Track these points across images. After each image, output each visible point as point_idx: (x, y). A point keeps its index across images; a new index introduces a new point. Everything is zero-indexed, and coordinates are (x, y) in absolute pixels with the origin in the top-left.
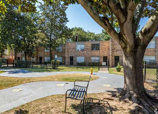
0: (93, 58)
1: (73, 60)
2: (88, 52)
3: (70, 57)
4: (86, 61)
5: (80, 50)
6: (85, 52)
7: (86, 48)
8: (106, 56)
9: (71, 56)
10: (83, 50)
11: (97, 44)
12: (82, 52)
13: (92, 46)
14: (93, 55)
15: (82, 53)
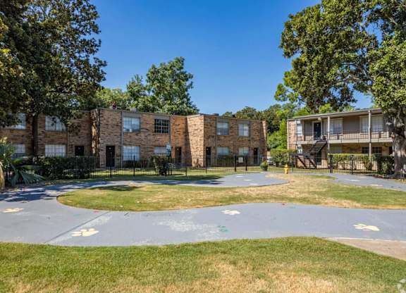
0: (156, 151)
1: (114, 153)
2: (149, 138)
3: (108, 147)
4: (143, 157)
5: (131, 131)
6: (142, 136)
7: (144, 127)
8: (179, 145)
9: (109, 144)
10: (137, 132)
11: (165, 121)
12: (137, 135)
13: (155, 124)
14: (157, 143)
15: (136, 137)
